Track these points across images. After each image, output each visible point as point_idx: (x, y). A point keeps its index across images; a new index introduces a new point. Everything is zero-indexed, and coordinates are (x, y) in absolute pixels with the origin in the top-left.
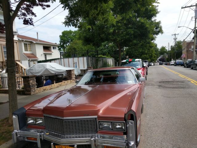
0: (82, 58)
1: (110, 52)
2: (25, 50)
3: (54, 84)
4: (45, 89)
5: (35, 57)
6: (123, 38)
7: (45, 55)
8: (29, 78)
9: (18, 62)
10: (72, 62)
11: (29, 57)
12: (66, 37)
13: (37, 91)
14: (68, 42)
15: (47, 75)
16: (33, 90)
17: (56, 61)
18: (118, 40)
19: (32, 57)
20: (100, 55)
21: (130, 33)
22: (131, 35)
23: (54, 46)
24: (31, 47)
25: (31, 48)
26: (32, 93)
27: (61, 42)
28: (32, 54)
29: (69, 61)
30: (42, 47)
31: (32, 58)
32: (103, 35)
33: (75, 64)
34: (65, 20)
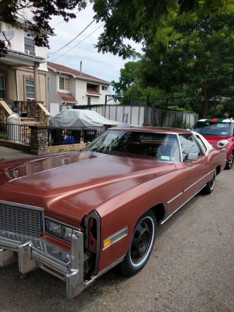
0: (137, 108)
1: (194, 103)
2: (60, 88)
3: (79, 143)
4: (63, 150)
5: (74, 99)
6: (211, 79)
7: (89, 98)
8: (37, 129)
9: (40, 105)
10: (122, 113)
11: (64, 98)
12: (131, 72)
13: (48, 151)
14: (133, 80)
15: (70, 129)
16: (42, 149)
17: (98, 108)
18: (201, 83)
19: (69, 98)
20: (175, 107)
21: (226, 71)
22: (227, 75)
23: (105, 86)
24: (69, 83)
25: (69, 86)
26: (40, 153)
27: (121, 79)
28: (70, 95)
29: (118, 111)
30: (85, 85)
31: (69, 101)
32: (175, 72)
33: (125, 117)
34: (98, 41)
